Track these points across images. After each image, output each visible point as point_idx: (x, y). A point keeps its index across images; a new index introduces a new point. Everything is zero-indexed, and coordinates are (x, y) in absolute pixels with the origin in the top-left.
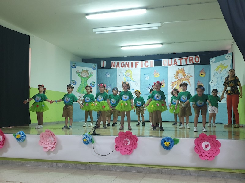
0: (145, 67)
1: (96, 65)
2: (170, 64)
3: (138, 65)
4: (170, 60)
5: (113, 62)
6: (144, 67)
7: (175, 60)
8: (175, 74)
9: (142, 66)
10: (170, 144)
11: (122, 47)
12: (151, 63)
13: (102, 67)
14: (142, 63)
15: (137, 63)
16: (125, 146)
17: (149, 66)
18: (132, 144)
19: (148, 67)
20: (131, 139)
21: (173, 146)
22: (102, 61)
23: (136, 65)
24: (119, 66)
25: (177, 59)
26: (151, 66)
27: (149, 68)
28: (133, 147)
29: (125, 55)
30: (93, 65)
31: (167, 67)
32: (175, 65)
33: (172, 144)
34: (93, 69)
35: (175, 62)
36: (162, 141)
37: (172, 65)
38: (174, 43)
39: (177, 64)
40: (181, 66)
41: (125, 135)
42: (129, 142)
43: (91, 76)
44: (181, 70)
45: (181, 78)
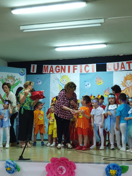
1: (25, 69)
2: (116, 68)
3: (76, 69)
4: (116, 63)
5: (46, 66)
6: (84, 72)
7: (123, 64)
8: (123, 81)
9: (81, 71)
11: (56, 47)
13: (32, 72)
14: (81, 67)
15: (75, 68)
16: (60, 175)
17: (91, 71)
21: (120, 175)
22: (32, 65)
23: (74, 69)
24: (52, 71)
25: (125, 62)
26: (93, 71)
27: (90, 73)
29: (61, 57)
30: (21, 70)
31: (112, 72)
32: (123, 69)
33: (119, 173)
34: (21, 75)
35: (123, 66)
36: (106, 169)
37: (119, 70)
38: (121, 43)
39: (125, 69)
40: (129, 71)
41: (60, 162)
42: (64, 170)
43: (18, 84)
44: (129, 76)
45: (130, 86)
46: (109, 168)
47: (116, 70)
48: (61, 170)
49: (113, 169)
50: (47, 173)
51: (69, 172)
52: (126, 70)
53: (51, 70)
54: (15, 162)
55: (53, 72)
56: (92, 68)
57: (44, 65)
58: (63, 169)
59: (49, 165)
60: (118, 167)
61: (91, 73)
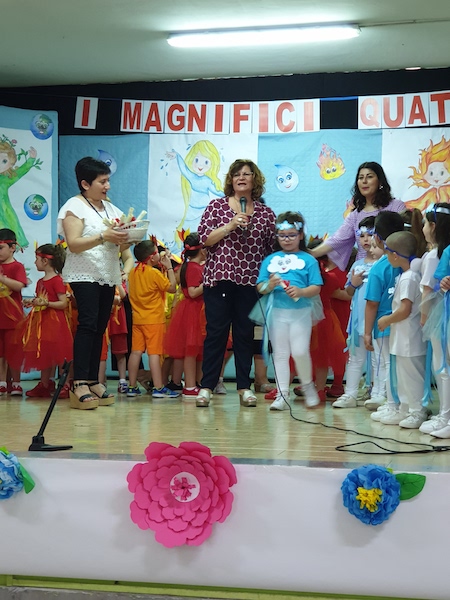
0: (278, 131)
1: (54, 115)
2: (393, 116)
3: (245, 118)
4: (393, 98)
5: (133, 103)
6: (273, 128)
7: (417, 101)
8: (417, 166)
9: (264, 127)
10: (381, 500)
11: (171, 34)
12: (305, 112)
13: (78, 124)
14: (264, 110)
15: (243, 113)
16: (179, 505)
17: (300, 128)
18: (211, 496)
19: (293, 131)
20: (207, 474)
21: (394, 506)
22: (80, 101)
23: (238, 119)
24: (157, 124)
25: (425, 97)
26: (308, 126)
27: (296, 135)
28: (216, 513)
29: (189, 72)
30: (38, 117)
31: (378, 133)
32: (418, 122)
33: (391, 500)
34: (37, 135)
35: (417, 111)
36: (344, 483)
37: (402, 125)
38: (414, 22)
39: (424, 121)
40: (441, 129)
41: (178, 457)
42: (194, 486)
43: (28, 170)
44: (441, 148)
45: (441, 183)
46: (355, 481)
47: (393, 125)
48: (184, 487)
49: (370, 485)
50: (131, 497)
51: (211, 493)
52: (429, 126)
53: (153, 119)
54: (14, 459)
55: (159, 129)
56: (306, 117)
57: (124, 101)
58: (191, 484)
59: (139, 467)
60: (386, 479)
61: (301, 134)
